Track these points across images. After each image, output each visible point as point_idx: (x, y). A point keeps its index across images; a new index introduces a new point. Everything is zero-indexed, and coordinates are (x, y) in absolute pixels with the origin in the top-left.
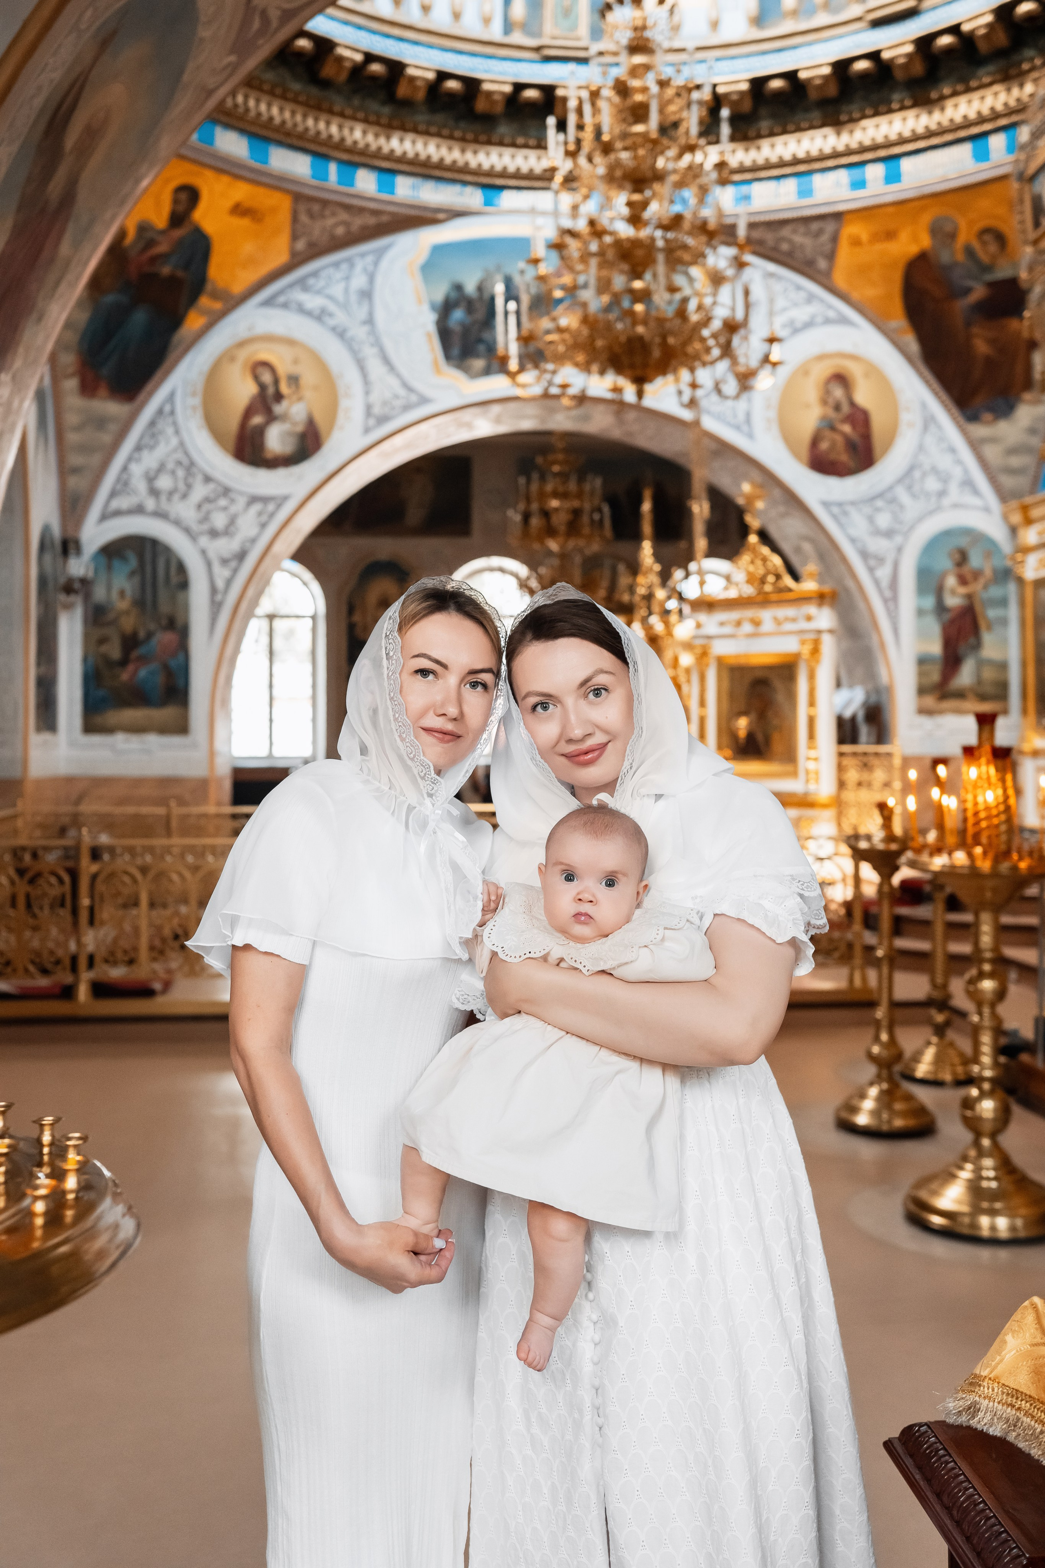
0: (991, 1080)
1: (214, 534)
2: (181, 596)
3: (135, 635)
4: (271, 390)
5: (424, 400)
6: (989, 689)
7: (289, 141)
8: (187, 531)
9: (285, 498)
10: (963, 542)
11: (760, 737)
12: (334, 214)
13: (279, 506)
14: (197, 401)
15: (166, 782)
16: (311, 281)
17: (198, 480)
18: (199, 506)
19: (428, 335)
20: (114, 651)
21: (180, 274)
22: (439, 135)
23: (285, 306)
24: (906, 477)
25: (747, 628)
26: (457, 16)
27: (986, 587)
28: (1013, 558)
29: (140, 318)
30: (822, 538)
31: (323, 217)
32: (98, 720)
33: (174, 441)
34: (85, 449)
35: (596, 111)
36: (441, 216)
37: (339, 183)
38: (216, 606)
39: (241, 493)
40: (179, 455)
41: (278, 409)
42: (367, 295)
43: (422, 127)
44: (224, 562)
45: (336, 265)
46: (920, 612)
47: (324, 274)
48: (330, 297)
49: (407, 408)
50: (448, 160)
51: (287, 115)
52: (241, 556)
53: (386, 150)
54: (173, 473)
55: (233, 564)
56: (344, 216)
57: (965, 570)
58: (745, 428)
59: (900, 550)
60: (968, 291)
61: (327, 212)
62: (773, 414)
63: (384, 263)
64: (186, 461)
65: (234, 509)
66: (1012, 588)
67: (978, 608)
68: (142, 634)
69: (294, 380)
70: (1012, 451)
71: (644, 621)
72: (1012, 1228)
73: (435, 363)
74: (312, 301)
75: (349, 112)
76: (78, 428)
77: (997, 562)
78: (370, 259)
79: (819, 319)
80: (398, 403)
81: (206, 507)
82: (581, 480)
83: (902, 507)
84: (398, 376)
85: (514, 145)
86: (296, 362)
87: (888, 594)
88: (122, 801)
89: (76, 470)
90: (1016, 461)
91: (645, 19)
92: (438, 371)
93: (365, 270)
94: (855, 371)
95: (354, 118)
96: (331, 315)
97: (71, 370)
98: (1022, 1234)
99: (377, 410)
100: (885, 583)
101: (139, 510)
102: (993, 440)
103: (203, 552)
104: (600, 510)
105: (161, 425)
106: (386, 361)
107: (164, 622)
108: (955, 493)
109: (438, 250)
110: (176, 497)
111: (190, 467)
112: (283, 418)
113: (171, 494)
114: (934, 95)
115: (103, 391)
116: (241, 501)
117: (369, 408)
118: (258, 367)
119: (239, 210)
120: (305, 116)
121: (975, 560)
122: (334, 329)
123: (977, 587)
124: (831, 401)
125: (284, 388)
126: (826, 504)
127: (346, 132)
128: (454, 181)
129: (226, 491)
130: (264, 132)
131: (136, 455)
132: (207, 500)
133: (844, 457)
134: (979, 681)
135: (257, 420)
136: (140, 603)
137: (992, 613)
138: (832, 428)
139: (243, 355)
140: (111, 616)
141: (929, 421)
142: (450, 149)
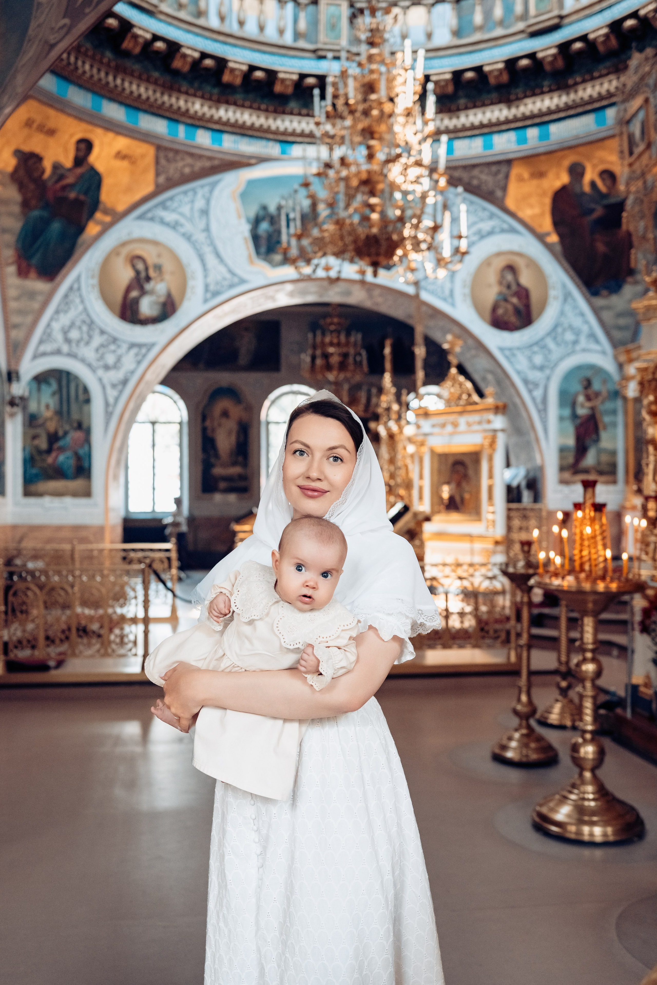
0: (592, 732)
1: (107, 368)
2: (85, 408)
3: (56, 433)
4: (143, 275)
5: (243, 281)
6: (605, 468)
7: (152, 110)
8: (89, 366)
9: (153, 345)
10: (589, 374)
11: (458, 499)
12: (182, 159)
13: (149, 350)
14: (95, 281)
15: (77, 528)
16: (169, 203)
17: (96, 333)
18: (97, 350)
19: (245, 239)
20: (43, 444)
21: (82, 197)
22: (251, 107)
23: (152, 219)
24: (553, 332)
25: (449, 428)
26: (262, 28)
27: (603, 402)
28: (620, 384)
29: (56, 226)
30: (499, 371)
31: (175, 161)
32: (33, 488)
33: (80, 308)
34: (21, 312)
35: (346, 85)
36: (253, 161)
37: (186, 138)
38: (108, 415)
39: (124, 342)
40: (84, 317)
41: (148, 287)
42: (205, 212)
43: (240, 102)
44: (114, 386)
45: (185, 193)
46: (561, 419)
47: (177, 199)
48: (182, 214)
49: (232, 286)
50: (257, 124)
51: (150, 93)
52: (125, 382)
53: (216, 117)
54: (80, 328)
55: (120, 387)
56: (189, 160)
57: (590, 392)
58: (450, 300)
59: (548, 378)
60: (592, 211)
61: (178, 158)
62: (467, 291)
63: (216, 192)
64: (88, 321)
65: (119, 352)
66: (619, 403)
67: (598, 416)
68: (61, 433)
69: (158, 268)
70: (620, 315)
71: (385, 424)
72: (605, 835)
73: (250, 257)
74: (170, 217)
75: (191, 91)
76: (17, 299)
77: (611, 387)
78: (207, 189)
79: (497, 230)
80: (226, 283)
81: (102, 351)
82: (348, 335)
83: (550, 351)
84: (226, 265)
85: (300, 114)
86: (159, 256)
87: (541, 407)
88: (49, 541)
89: (16, 326)
90: (622, 322)
91: (378, 24)
92: (251, 262)
93: (204, 196)
94: (520, 263)
95: (195, 95)
96: (182, 225)
97: (11, 260)
98: (611, 838)
99: (212, 288)
100: (539, 400)
101: (58, 352)
102: (608, 308)
103: (100, 380)
104: (360, 354)
105: (71, 297)
106: (218, 255)
107: (75, 425)
108: (583, 342)
109: (251, 183)
110: (82, 344)
111: (91, 324)
112: (152, 292)
113: (78, 342)
114: (571, 82)
115: (33, 274)
116: (125, 347)
117: (207, 287)
118: (134, 259)
119: (120, 156)
120: (162, 94)
121: (597, 386)
122: (184, 235)
123: (597, 403)
124: (505, 282)
125: (152, 273)
126: (501, 349)
127: (190, 104)
128: (261, 138)
129: (115, 340)
130: (136, 104)
131: (56, 317)
132: (102, 346)
133: (513, 319)
134: (599, 463)
135: (134, 294)
136: (59, 413)
137: (607, 419)
138: (506, 300)
139: (125, 251)
140: (40, 421)
141: (567, 296)
142: (258, 117)
